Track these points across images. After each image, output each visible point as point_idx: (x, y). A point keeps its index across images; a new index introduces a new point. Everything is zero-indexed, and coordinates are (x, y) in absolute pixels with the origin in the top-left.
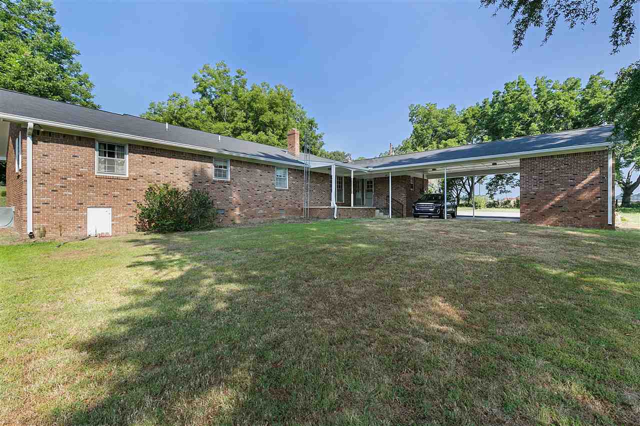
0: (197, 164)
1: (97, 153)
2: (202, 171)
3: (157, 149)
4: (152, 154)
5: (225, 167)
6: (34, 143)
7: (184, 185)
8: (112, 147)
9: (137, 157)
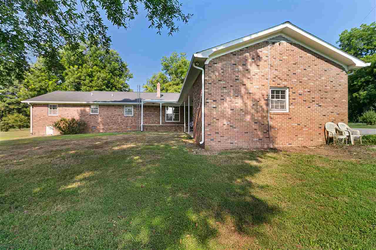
0: (82, 108)
1: (49, 108)
2: (85, 110)
3: (67, 105)
4: (66, 107)
5: (97, 108)
6: (33, 108)
7: (77, 117)
8: (54, 106)
9: (61, 108)
